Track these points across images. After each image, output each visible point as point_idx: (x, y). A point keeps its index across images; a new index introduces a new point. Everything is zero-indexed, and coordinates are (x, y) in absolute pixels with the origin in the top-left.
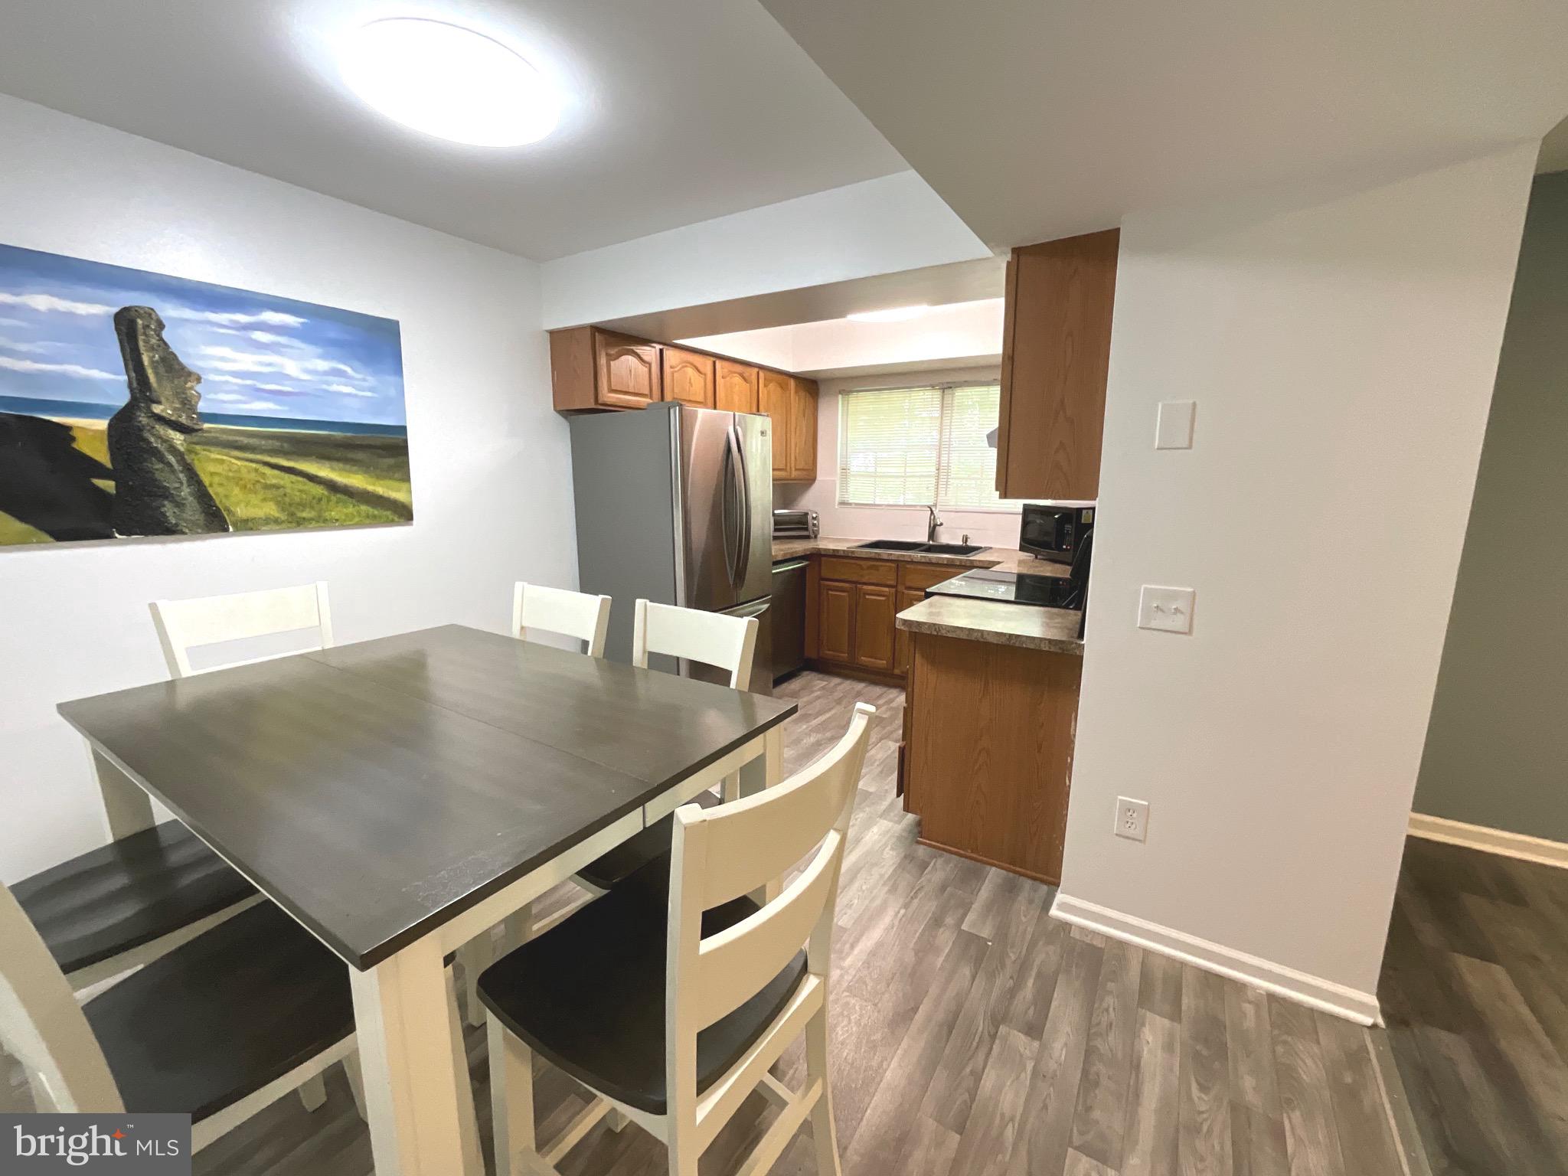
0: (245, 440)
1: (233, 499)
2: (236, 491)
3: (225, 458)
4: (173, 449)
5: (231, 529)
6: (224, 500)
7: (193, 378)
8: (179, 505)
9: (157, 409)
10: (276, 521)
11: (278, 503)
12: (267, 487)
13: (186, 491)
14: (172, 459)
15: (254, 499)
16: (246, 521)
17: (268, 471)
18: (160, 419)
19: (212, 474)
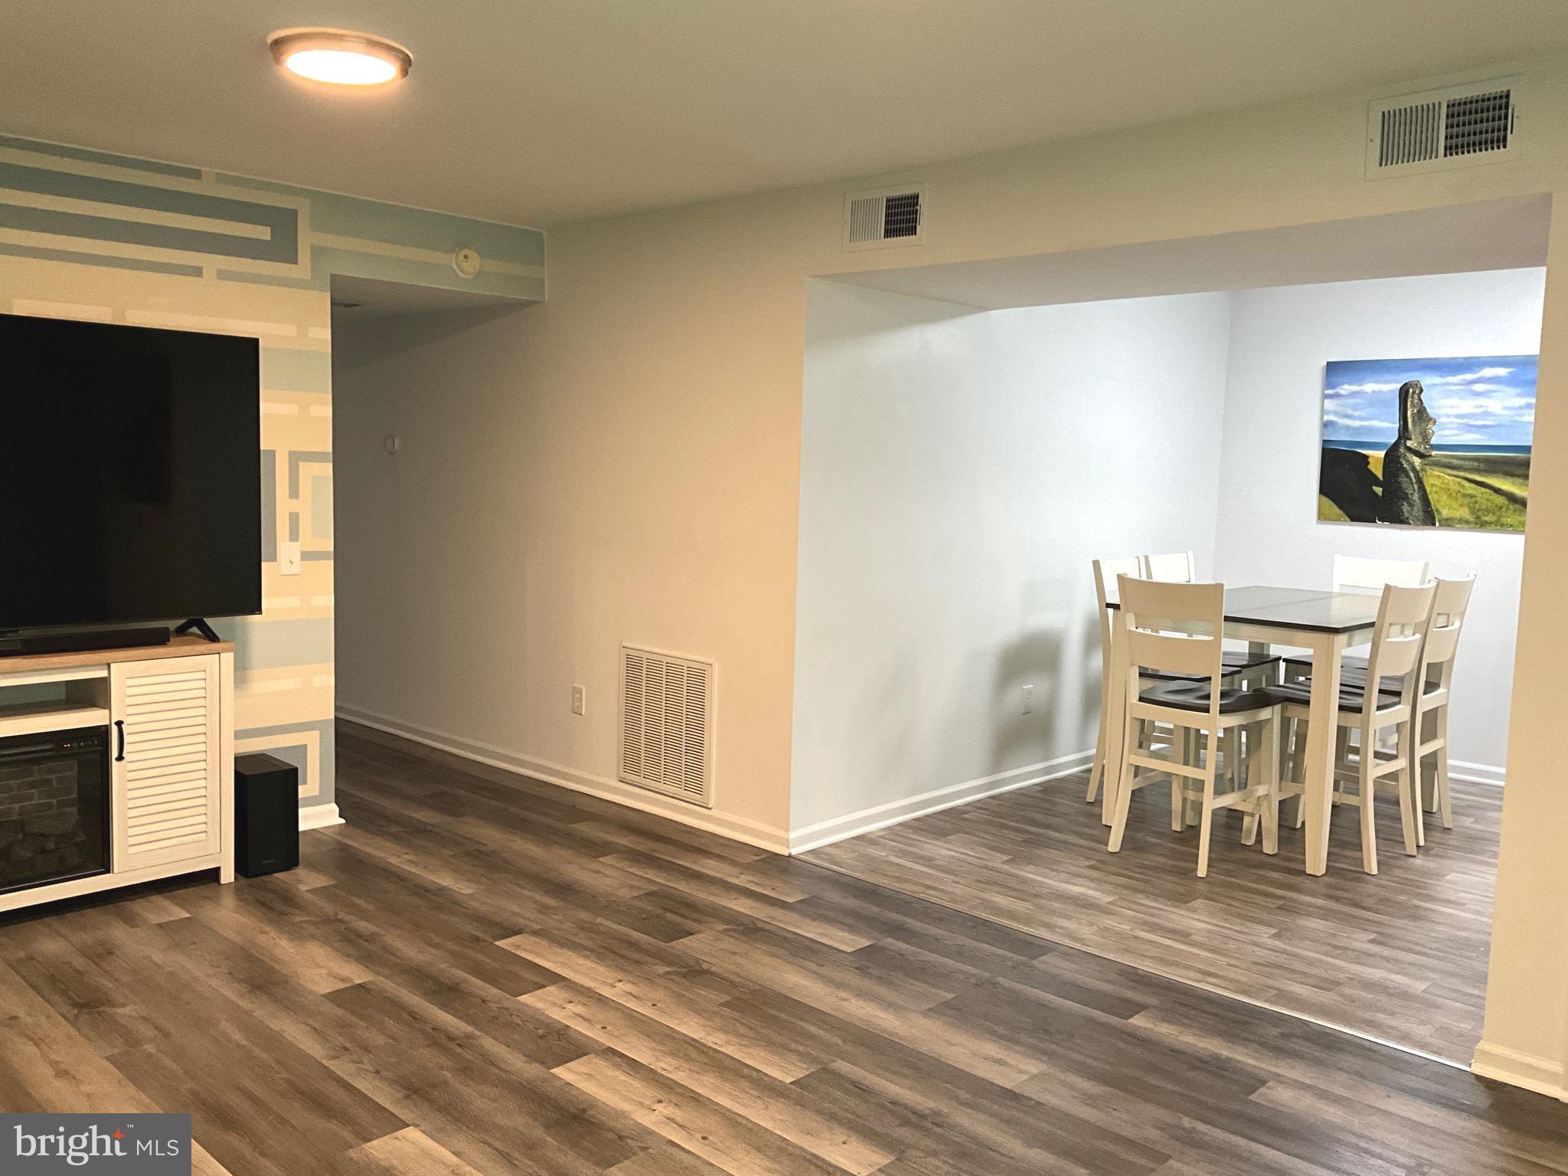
0: (1455, 462)
1: (1442, 503)
2: (1445, 497)
3: (1441, 474)
4: (1414, 469)
5: (1437, 524)
6: (1437, 504)
7: (1432, 421)
8: (1411, 505)
9: (1409, 443)
10: (1467, 522)
11: (1470, 508)
12: (1465, 496)
13: (1416, 497)
14: (1412, 475)
15: (1455, 505)
16: (1447, 519)
17: (1466, 484)
18: (1409, 449)
19: (1432, 485)
